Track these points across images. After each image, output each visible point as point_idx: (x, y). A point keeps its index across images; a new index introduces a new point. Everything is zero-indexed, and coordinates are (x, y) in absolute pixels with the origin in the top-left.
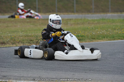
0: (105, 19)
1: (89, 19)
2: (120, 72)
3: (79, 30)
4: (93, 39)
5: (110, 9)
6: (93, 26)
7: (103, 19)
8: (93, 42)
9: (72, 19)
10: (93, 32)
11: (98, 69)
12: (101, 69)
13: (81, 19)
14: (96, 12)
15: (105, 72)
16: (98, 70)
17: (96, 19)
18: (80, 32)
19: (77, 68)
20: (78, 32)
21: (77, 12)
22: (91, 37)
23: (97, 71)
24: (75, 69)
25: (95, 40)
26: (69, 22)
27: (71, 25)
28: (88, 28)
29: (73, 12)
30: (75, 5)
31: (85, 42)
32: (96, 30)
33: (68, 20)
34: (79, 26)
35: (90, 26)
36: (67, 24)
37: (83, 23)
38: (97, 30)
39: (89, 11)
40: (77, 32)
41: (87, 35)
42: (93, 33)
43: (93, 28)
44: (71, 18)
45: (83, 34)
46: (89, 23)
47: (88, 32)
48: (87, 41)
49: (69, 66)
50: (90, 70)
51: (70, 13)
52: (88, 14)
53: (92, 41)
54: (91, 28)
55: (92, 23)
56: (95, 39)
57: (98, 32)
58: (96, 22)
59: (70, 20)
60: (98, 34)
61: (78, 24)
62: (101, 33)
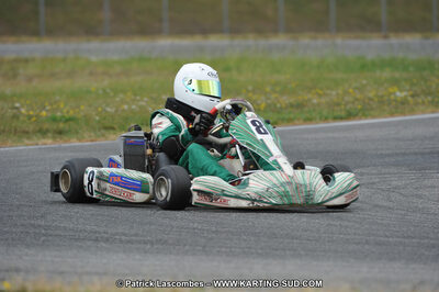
0: (148, 59)
1: (94, 59)
2: (204, 247)
3: (58, 98)
4: (107, 128)
5: (166, 25)
6: (106, 82)
7: (141, 59)
8: (107, 139)
9: (33, 60)
10: (108, 105)
11: (125, 235)
12: (136, 235)
13: (64, 60)
14: (116, 33)
15: (149, 246)
16: (123, 238)
17: (115, 58)
18: (62, 106)
19: (50, 232)
20: (55, 106)
21: (52, 32)
22: (99, 122)
23: (121, 241)
24: (44, 235)
25: (112, 132)
26: (21, 71)
27: (30, 79)
28: (89, 92)
29: (36, 33)
30: (42, 9)
31: (80, 141)
32: (118, 99)
33: (17, 61)
34: (58, 84)
35: (95, 85)
36: (15, 76)
37: (71, 74)
38: (121, 96)
39: (91, 31)
40: (51, 104)
41: (85, 116)
42: (109, 109)
43: (108, 90)
44: (27, 55)
45: (71, 112)
46: (91, 74)
47: (90, 106)
48: (86, 135)
49: (22, 225)
50: (97, 240)
51: (25, 38)
52: (89, 41)
53: (103, 135)
54: (101, 92)
55: (104, 73)
56: (113, 128)
57: (126, 107)
58: (118, 69)
59: (26, 61)
60: (123, 110)
61: (53, 75)
62: (134, 107)
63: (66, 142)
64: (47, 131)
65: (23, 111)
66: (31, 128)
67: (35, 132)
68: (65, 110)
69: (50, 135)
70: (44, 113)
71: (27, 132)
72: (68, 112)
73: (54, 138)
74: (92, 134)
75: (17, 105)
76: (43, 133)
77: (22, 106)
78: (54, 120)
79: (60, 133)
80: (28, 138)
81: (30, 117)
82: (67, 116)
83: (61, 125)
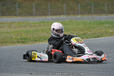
0: (45, 22)
1: (31, 22)
3: (22, 33)
5: (49, 13)
6: (35, 28)
7: (43, 22)
9: (15, 22)
10: (35, 35)
11: (41, 70)
12: (44, 70)
13: (24, 22)
14: (37, 15)
17: (37, 22)
18: (23, 35)
19: (21, 69)
20: (21, 35)
21: (20, 15)
22: (33, 39)
24: (20, 70)
25: (36, 42)
26: (12, 25)
27: (15, 28)
28: (30, 31)
29: (16, 15)
30: (17, 9)
31: (28, 44)
33: (11, 23)
34: (22, 29)
35: (32, 29)
36: (11, 27)
37: (25, 26)
38: (39, 32)
39: (31, 14)
40: (20, 35)
41: (29, 38)
42: (35, 36)
43: (35, 31)
44: (13, 21)
46: (30, 26)
47: (30, 35)
48: (30, 43)
49: (14, 67)
51: (13, 17)
52: (30, 17)
53: (34, 43)
54: (33, 31)
55: (34, 26)
57: (40, 35)
58: (37, 25)
61: (21, 26)
62: (42, 35)
63: (25, 44)
64: (20, 42)
65: (13, 36)
66: (15, 41)
67: (17, 42)
68: (24, 36)
69: (20, 43)
70: (19, 37)
71: (15, 42)
72: (25, 37)
73: (21, 44)
74: (32, 42)
75: (12, 35)
76: (19, 42)
77: (13, 35)
78: (22, 39)
79: (23, 42)
80: (15, 44)
81: (15, 38)
82: (25, 38)
83: (23, 40)
